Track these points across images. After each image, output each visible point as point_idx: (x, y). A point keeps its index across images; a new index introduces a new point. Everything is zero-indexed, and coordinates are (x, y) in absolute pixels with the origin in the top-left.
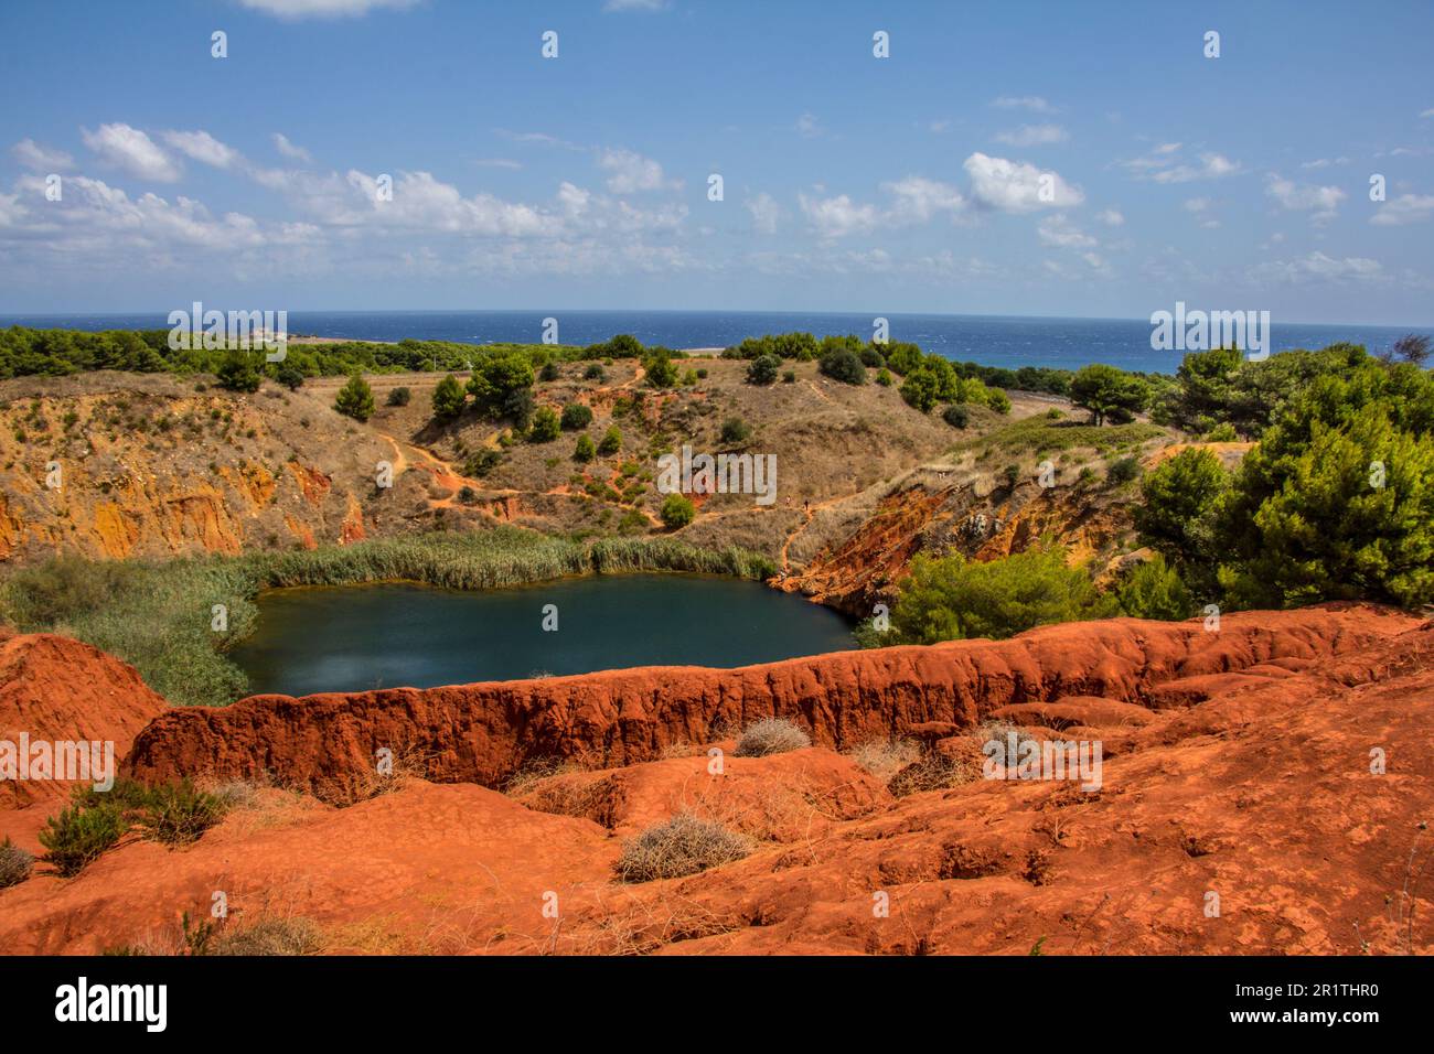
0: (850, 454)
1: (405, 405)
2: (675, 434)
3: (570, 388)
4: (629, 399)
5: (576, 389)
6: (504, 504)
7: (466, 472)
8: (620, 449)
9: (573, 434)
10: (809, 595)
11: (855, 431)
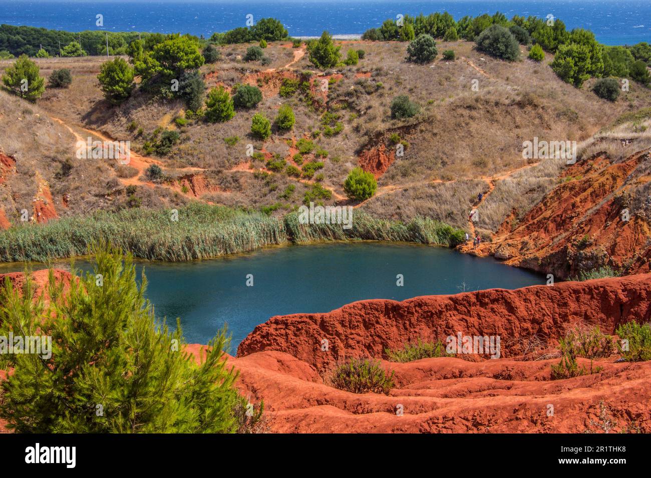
0: (517, 127)
1: (66, 87)
2: (343, 112)
3: (237, 69)
4: (296, 80)
5: (243, 70)
6: (191, 181)
7: (145, 152)
8: (293, 128)
9: (245, 114)
10: (501, 259)
11: (521, 105)
